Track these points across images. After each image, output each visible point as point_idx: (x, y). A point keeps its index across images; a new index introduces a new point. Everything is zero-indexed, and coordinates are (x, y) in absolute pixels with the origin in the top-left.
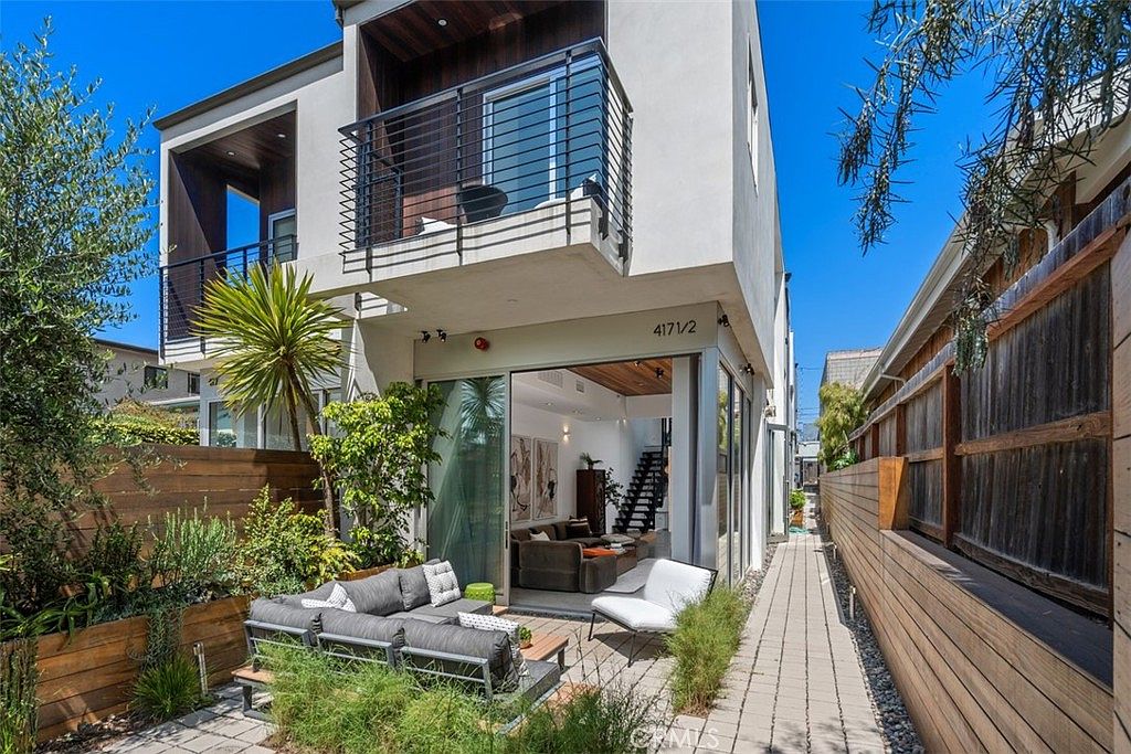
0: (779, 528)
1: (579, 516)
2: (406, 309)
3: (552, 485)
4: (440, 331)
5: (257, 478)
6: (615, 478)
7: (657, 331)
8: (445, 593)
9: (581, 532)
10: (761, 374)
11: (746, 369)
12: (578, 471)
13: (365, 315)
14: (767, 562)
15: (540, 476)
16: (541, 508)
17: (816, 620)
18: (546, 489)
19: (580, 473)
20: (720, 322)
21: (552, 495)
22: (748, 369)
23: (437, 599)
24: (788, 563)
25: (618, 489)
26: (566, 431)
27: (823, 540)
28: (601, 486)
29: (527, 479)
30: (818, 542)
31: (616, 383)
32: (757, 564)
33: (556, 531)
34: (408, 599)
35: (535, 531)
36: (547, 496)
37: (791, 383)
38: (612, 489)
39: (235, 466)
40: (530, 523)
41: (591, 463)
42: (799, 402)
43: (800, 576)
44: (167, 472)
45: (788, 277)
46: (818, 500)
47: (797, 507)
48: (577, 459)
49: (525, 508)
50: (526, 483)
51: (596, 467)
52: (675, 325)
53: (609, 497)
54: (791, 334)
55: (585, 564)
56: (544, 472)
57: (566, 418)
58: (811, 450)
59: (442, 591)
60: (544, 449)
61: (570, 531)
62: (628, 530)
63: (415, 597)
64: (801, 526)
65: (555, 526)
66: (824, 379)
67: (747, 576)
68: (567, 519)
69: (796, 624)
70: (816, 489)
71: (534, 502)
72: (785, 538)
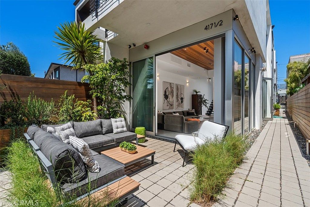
0: (269, 115)
1: (192, 109)
2: (118, 35)
3: (182, 99)
4: (133, 44)
5: (73, 90)
6: (206, 97)
7: (206, 29)
8: (119, 129)
9: (192, 114)
10: (259, 54)
11: (251, 50)
12: (192, 95)
13: (109, 39)
14: (262, 127)
15: (177, 95)
16: (178, 106)
17: (286, 153)
18: (180, 100)
19: (193, 95)
20: (235, 19)
21: (182, 102)
22: (253, 51)
23: (115, 131)
24: (272, 128)
25: (206, 101)
26: (188, 82)
27: (289, 120)
28: (200, 100)
29: (173, 96)
30: (287, 121)
31: (203, 65)
32: (257, 127)
33: (183, 113)
34: (104, 130)
35: (175, 113)
36: (180, 102)
37: (275, 68)
38: (205, 101)
39: (64, 86)
40: (174, 110)
41: (197, 92)
42: (278, 76)
43: (277, 133)
44: (40, 86)
45: (273, 27)
46: (286, 108)
47: (277, 109)
48: (192, 91)
49: (172, 105)
50: (172, 97)
51: (198, 94)
52: (214, 24)
53: (203, 104)
54: (275, 52)
55: (185, 123)
56: (179, 94)
57: (187, 78)
58: (283, 92)
59: (117, 128)
60: (179, 87)
61: (188, 114)
62: (211, 115)
63: (106, 129)
64: (279, 116)
65: (183, 112)
66: (289, 62)
67: (253, 132)
68: (188, 110)
69: (275, 155)
70: (285, 104)
71: (175, 104)
72: (271, 119)
